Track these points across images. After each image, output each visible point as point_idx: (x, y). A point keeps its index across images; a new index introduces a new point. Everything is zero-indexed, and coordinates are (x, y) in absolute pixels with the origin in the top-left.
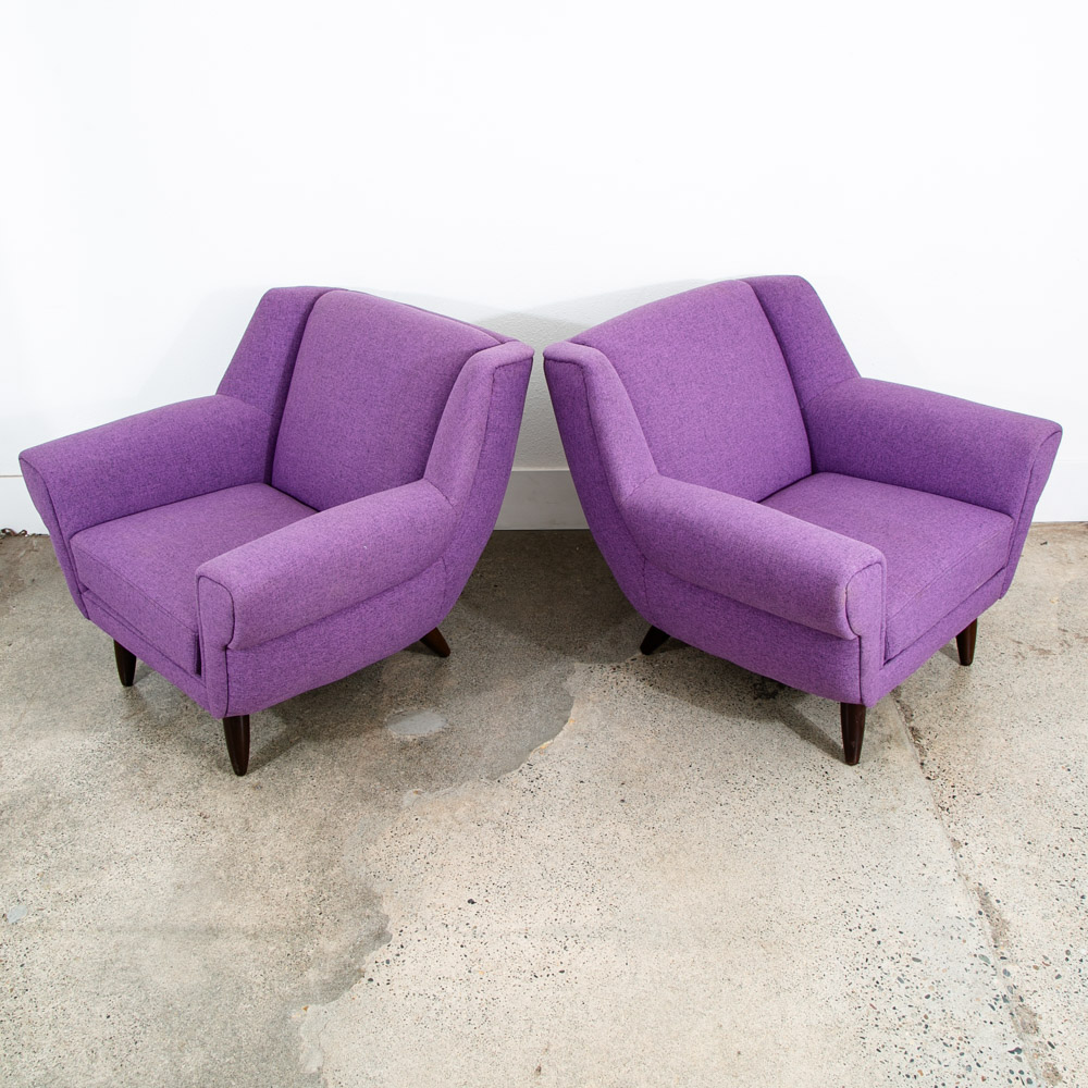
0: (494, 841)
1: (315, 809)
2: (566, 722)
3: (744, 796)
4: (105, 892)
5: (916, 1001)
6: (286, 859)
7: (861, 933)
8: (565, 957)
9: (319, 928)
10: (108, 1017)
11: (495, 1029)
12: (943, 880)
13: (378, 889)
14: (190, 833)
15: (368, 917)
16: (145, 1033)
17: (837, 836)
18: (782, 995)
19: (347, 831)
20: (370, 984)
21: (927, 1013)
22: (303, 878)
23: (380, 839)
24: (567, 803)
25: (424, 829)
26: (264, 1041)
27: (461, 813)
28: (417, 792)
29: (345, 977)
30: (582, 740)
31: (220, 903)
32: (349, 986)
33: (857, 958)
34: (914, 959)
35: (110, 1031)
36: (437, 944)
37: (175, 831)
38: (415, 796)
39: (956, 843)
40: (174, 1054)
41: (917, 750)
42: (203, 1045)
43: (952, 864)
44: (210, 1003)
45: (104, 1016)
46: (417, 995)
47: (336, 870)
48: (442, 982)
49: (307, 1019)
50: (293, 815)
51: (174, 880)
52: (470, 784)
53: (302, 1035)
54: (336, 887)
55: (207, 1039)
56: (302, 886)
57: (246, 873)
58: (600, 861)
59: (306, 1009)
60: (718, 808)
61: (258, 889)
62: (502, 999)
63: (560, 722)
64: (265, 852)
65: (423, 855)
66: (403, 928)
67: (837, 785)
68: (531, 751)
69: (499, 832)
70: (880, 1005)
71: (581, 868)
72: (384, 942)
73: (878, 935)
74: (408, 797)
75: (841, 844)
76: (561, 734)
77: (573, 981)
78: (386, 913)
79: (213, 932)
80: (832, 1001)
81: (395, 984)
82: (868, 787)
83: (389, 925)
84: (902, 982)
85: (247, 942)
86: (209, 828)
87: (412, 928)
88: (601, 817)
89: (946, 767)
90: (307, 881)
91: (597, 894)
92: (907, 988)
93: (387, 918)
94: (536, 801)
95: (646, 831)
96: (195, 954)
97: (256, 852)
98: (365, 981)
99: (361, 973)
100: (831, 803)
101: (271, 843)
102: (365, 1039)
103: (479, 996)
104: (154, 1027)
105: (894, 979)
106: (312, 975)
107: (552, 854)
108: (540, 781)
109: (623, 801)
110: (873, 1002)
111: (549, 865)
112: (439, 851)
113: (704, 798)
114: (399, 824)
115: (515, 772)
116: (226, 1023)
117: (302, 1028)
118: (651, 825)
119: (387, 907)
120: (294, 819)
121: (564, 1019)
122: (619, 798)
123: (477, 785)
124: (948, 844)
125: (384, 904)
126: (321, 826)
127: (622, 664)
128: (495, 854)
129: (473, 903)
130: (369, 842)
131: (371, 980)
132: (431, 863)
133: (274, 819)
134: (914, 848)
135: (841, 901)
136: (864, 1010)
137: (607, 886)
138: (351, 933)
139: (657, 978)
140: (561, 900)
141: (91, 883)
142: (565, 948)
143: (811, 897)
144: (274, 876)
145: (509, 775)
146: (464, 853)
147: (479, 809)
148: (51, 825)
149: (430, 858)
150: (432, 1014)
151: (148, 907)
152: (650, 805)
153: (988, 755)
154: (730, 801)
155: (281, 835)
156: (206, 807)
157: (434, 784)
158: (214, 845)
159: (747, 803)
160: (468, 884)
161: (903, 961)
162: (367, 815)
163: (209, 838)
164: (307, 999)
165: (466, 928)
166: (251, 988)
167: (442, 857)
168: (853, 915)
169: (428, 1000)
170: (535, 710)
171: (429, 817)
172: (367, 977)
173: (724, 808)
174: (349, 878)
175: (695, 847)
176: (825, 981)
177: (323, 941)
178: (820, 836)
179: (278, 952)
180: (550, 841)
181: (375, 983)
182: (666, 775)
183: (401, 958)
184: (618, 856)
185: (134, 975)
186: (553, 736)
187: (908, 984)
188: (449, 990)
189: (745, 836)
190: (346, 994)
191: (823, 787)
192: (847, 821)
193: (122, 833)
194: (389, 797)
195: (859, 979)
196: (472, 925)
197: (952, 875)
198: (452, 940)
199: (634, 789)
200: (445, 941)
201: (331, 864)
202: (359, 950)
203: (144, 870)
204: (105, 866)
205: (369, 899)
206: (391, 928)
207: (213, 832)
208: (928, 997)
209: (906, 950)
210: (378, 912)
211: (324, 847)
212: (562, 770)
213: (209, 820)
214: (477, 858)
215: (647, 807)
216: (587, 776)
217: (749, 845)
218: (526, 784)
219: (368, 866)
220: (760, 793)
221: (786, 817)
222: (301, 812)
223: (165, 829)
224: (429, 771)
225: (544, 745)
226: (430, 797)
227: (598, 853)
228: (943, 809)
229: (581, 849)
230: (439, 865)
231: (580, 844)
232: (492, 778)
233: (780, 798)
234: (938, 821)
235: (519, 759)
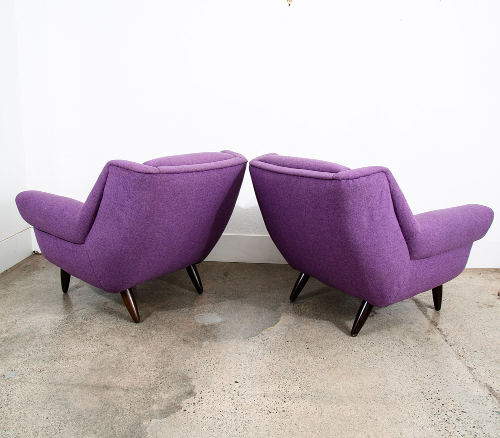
0: (247, 361)
1: (161, 346)
2: (278, 321)
3: (365, 349)
4: (55, 369)
5: (468, 428)
6: (146, 362)
7: (433, 400)
8: (285, 405)
9: (160, 388)
10: (47, 418)
11: (250, 434)
12: (468, 381)
13: (190, 375)
14: (100, 350)
15: (185, 386)
16: (65, 426)
17: (412, 364)
18: (398, 424)
19: (176, 354)
20: (185, 412)
21: (476, 434)
22: (153, 370)
23: (192, 357)
24: (281, 348)
25: (213, 355)
26: (127, 433)
27: (230, 350)
29: (172, 409)
30: (287, 328)
31: (111, 377)
32: (174, 412)
33: (433, 411)
34: (462, 411)
35: (48, 424)
36: (219, 397)
37: (93, 349)
38: (209, 343)
39: (470, 369)
40: (79, 436)
41: (443, 336)
42: (95, 433)
43: (470, 375)
44: (101, 416)
45: (45, 418)
46: (209, 417)
47: (170, 367)
48: (222, 413)
49: (151, 425)
50: (150, 347)
51: (90, 367)
52: (235, 340)
53: (148, 431)
54: (169, 374)
55: (97, 430)
56: (152, 372)
57: (125, 366)
59: (151, 421)
60: (353, 352)
61: (131, 373)
62: (253, 421)
63: (276, 321)
64: (135, 359)
65: (212, 364)
66: (202, 391)
67: (408, 347)
68: (263, 330)
69: (249, 357)
70: (450, 430)
71: (290, 371)
72: (192, 396)
73: (441, 402)
74: (206, 343)
75: (415, 367)
76: (276, 325)
77: (290, 415)
78: (194, 384)
79: (107, 387)
80: (425, 428)
81: (198, 413)
82: (423, 347)
83: (195, 389)
84: (459, 421)
85: (124, 392)
86: (109, 349)
87: (207, 391)
88: (298, 354)
89: (458, 341)
90: (155, 371)
91: (299, 381)
92: (462, 423)
93: (194, 386)
94: (266, 347)
95: (320, 359)
96: (96, 396)
97: (131, 359)
98: (182, 411)
99: (180, 408)
100: (406, 352)
101: (139, 356)
102: (181, 435)
103: (241, 419)
104: (71, 424)
105: (455, 419)
106: (155, 407)
107: (275, 366)
108: (268, 340)
109: (308, 348)
110: (446, 428)
111: (274, 370)
112: (220, 363)
113: (346, 349)
114: (201, 352)
115: (256, 337)
116: (108, 424)
117: (148, 429)
118: (322, 357)
119: (194, 382)
121: (286, 431)
122: (306, 347)
123: (238, 340)
124: (466, 369)
125: (193, 381)
126: (163, 351)
127: (302, 304)
128: (248, 365)
129: (237, 382)
130: (187, 358)
131: (185, 410)
132: (216, 367)
133: (141, 348)
134: (451, 370)
135: (420, 388)
136: (443, 432)
137: (303, 379)
138: (175, 391)
139: (333, 415)
140: (281, 383)
141: (49, 366)
142: (285, 402)
143: (405, 386)
144: (139, 368)
145: (253, 338)
146: (232, 364)
147: (239, 349)
148: (34, 344)
149: (216, 365)
150: (217, 426)
151: (76, 376)
152: (321, 350)
153: (476, 338)
154: (359, 350)
155: (144, 353)
156: (109, 342)
157: (218, 339)
158: (111, 355)
159: (367, 351)
160: (235, 375)
161: (457, 412)
162: (186, 348)
163: (109, 353)
164: (151, 416)
165: (234, 392)
166: (123, 411)
167: (222, 365)
168: (427, 393)
169: (215, 420)
170: (264, 317)
171: (216, 351)
172: (183, 409)
173: (356, 352)
174: (176, 371)
175: (345, 366)
176: (419, 419)
177: (161, 394)
179: (139, 397)
180: (274, 361)
181: (187, 412)
182: (327, 340)
183: (201, 402)
184: (307, 368)
185: (63, 402)
186: (273, 326)
187: (462, 422)
188: (226, 416)
189: (368, 363)
190: (172, 416)
192: (416, 359)
193: (68, 349)
194: (196, 343)
195: (436, 419)
196: (237, 391)
197: (471, 380)
198: (227, 397)
199: (312, 344)
200: (224, 397)
201: (167, 365)
202: (180, 398)
203: (76, 362)
204: (57, 360)
205: (185, 379)
206: (196, 390)
207: (111, 351)
208: (474, 427)
209: (457, 407)
210: (190, 384)
211: (164, 359)
212: (278, 337)
213: (110, 347)
214: (239, 366)
215: (320, 351)
216: (290, 339)
217: (370, 366)
218: (261, 341)
219: (185, 367)
220: (372, 348)
221: (386, 357)
222: (154, 346)
223: (88, 349)
224: (216, 335)
225: (269, 328)
226: (216, 344)
227: (298, 367)
228: (460, 356)
229: (289, 364)
230: (220, 368)
231: (289, 363)
232: (245, 338)
233: (382, 350)
234: (459, 360)
235: (258, 333)
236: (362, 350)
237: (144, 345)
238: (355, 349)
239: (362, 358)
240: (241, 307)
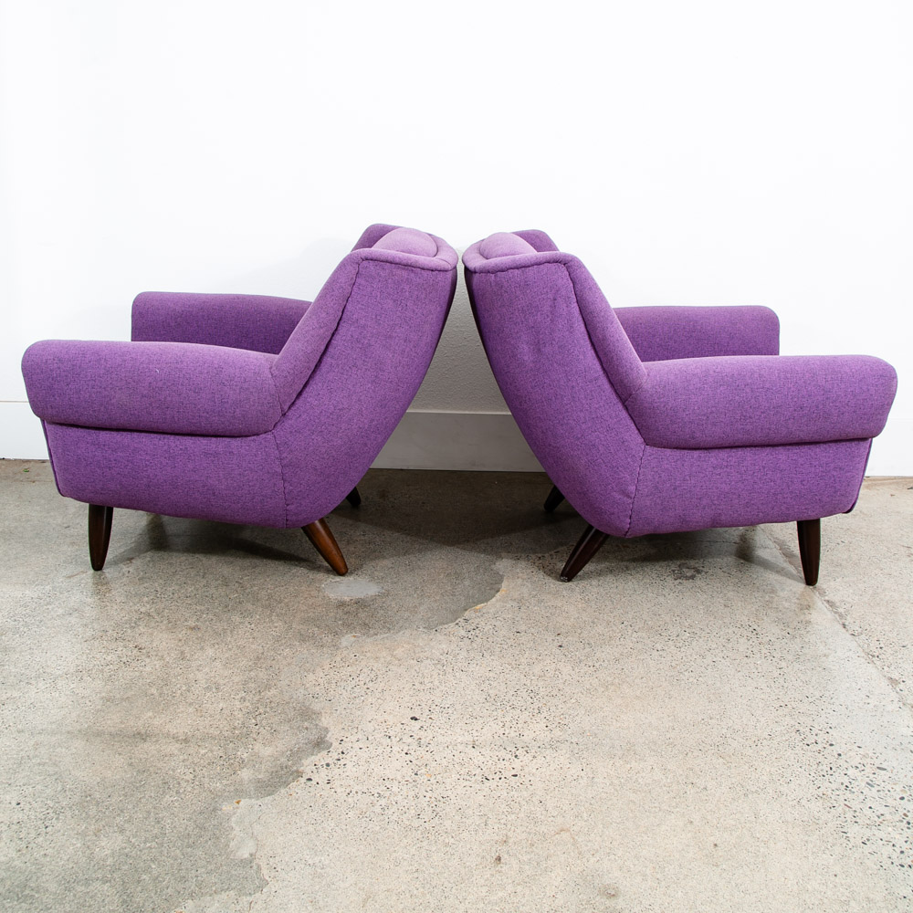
0: (435, 673)
1: (253, 646)
2: (499, 590)
3: (678, 645)
5: (891, 802)
6: (222, 682)
7: (819, 746)
8: (517, 763)
9: (255, 736)
12: (889, 708)
13: (316, 707)
14: (124, 659)
15: (307, 728)
17: (776, 674)
18: (750, 796)
19: (284, 662)
20: (309, 783)
21: (906, 812)
22: (238, 697)
23: (319, 669)
24: (505, 647)
25: (363, 663)
26: (190, 828)
28: (355, 636)
29: (282, 777)
30: (515, 604)
32: (286, 784)
33: (821, 767)
34: (879, 768)
35: (19, 816)
36: (380, 751)
37: (109, 658)
38: (353, 639)
39: (893, 681)
40: (88, 838)
41: (837, 615)
43: (894, 696)
46: (360, 793)
47: (273, 691)
48: (387, 783)
49: (239, 811)
50: (230, 649)
52: (408, 632)
53: (234, 825)
54: (273, 705)
56: (238, 703)
57: (179, 692)
58: (544, 689)
59: (238, 802)
60: (655, 653)
62: (452, 797)
63: (493, 590)
64: (200, 676)
65: (363, 683)
66: (344, 739)
67: (768, 639)
68: (466, 610)
69: (439, 666)
70: (855, 805)
71: (525, 694)
72: (324, 749)
73: (837, 749)
74: (347, 640)
75: (781, 680)
76: (494, 600)
77: (527, 783)
78: (325, 725)
81: (336, 784)
82: (797, 640)
83: (329, 735)
84: (872, 786)
86: (143, 657)
87: (354, 738)
88: (540, 658)
89: (867, 628)
90: (243, 699)
91: (544, 715)
92: (878, 791)
93: (327, 730)
94: (474, 645)
95: (587, 669)
96: (120, 754)
97: (191, 676)
98: (303, 780)
99: (299, 774)
100: (764, 651)
101: (207, 669)
102: (303, 830)
103: (428, 795)
105: (864, 784)
106: (245, 775)
107: (494, 684)
108: (477, 631)
109: (561, 646)
110: (846, 803)
112: (379, 680)
113: (640, 646)
114: (338, 659)
115: (452, 625)
117: (233, 819)
118: (591, 664)
119: (325, 721)
120: (230, 653)
121: (522, 815)
122: (557, 644)
123: (415, 632)
124: (885, 683)
125: (323, 719)
126: (258, 658)
127: (547, 555)
128: (436, 683)
129: (416, 719)
130: (308, 671)
131: (310, 779)
132: (371, 689)
133: (210, 652)
134: (854, 684)
135: (793, 722)
136: (839, 810)
137: (553, 709)
138: (288, 741)
140: (508, 719)
141: (16, 694)
142: (516, 756)
143: (762, 720)
144: (208, 694)
145: (446, 626)
146: (405, 682)
147: (417, 650)
149: (370, 685)
150: (378, 809)
152: (588, 650)
153: (904, 621)
154: (666, 648)
155: (217, 663)
156: (142, 641)
157: (372, 631)
158: (148, 669)
159: (682, 649)
160: (410, 705)
161: (868, 769)
162: (305, 651)
163: (143, 663)
164: (239, 794)
165: (410, 740)
167: (382, 684)
168: (807, 734)
169: (372, 797)
171: (368, 654)
172: (306, 777)
173: (661, 653)
174: (287, 698)
175: (638, 681)
177: (258, 746)
178: (760, 674)
179: (210, 754)
180: (491, 674)
181: (314, 782)
182: (600, 629)
183: (342, 762)
184: (561, 686)
186: (486, 601)
187: (879, 788)
188: (395, 789)
189: (686, 673)
190: (283, 791)
191: (755, 640)
192: (783, 664)
194: (327, 639)
196: (416, 737)
197: (896, 705)
198: (395, 749)
199: (569, 638)
200: (389, 749)
201: (268, 687)
202: (297, 755)
203: (72, 686)
204: (34, 682)
205: (307, 714)
206: (331, 737)
207: (148, 660)
208: (902, 798)
209: (869, 760)
210: (317, 725)
211: (261, 674)
212: (498, 623)
213: (144, 651)
214: (418, 686)
215: (586, 651)
216: (523, 628)
217: (691, 680)
218: (463, 633)
219: (306, 689)
220: (694, 643)
221: (723, 661)
222: (238, 647)
223: (98, 656)
224: (367, 621)
225: (479, 606)
226: (368, 640)
227: (541, 684)
228: (873, 656)
229: (524, 680)
230: (380, 690)
231: (522, 676)
232: (429, 628)
233: (714, 646)
234: (871, 665)
235: (455, 616)
236: (673, 647)
237: (217, 646)
238: (659, 646)
239: (673, 664)
240: (419, 563)
